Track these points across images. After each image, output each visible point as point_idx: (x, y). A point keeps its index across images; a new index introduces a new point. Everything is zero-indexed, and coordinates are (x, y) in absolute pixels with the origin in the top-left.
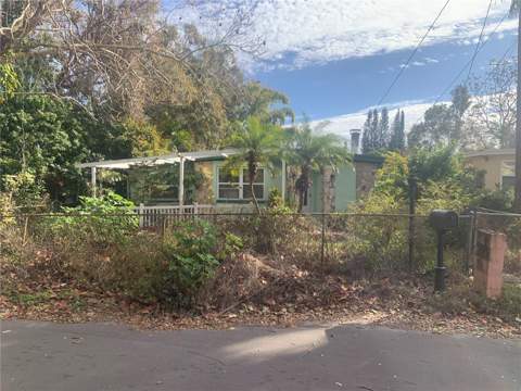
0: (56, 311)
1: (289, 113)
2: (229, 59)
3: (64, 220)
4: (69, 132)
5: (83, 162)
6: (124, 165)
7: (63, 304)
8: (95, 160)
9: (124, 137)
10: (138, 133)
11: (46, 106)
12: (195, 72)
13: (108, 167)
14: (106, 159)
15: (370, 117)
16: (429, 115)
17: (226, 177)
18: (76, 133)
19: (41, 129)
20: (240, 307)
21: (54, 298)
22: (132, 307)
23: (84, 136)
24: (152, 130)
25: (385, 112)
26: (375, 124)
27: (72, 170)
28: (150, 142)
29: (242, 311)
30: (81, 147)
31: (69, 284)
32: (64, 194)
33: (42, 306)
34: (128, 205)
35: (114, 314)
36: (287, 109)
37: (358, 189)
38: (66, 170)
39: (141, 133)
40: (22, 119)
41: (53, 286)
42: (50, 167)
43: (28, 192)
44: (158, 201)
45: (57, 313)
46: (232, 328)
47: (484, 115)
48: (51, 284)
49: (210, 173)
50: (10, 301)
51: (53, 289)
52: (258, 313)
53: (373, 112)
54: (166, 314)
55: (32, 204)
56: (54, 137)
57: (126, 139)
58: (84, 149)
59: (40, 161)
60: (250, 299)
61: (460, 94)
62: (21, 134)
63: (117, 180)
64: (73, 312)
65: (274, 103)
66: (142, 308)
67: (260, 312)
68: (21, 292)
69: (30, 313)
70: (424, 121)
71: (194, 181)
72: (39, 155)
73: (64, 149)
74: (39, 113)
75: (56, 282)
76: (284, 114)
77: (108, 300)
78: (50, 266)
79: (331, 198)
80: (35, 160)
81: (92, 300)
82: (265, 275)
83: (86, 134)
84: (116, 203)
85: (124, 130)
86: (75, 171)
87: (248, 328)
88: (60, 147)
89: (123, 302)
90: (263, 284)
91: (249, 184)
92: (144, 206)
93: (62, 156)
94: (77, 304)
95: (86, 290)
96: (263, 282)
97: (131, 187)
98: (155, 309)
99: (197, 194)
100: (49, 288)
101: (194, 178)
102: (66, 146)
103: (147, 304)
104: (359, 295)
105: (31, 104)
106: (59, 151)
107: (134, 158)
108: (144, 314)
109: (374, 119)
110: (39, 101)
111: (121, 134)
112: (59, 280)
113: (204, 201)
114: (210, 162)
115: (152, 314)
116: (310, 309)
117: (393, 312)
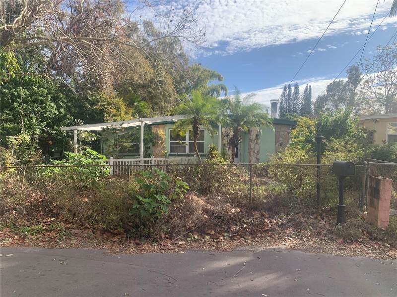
0: (47, 239)
1: (223, 88)
2: (177, 47)
3: (53, 170)
4: (57, 104)
5: (67, 125)
6: (98, 128)
7: (53, 234)
8: (77, 124)
9: (98, 107)
10: (109, 104)
11: (39, 84)
12: (152, 57)
13: (86, 130)
14: (85, 123)
15: (285, 90)
16: (330, 88)
17: (175, 136)
18: (62, 104)
19: (36, 101)
20: (187, 236)
21: (46, 230)
22: (105, 236)
23: (67, 106)
24: (120, 101)
25: (296, 86)
26: (289, 95)
27: (59, 132)
28: (118, 110)
29: (189, 239)
30: (66, 115)
31: (56, 219)
32: (53, 150)
33: (37, 236)
34: (102, 159)
35: (91, 241)
36: (222, 85)
37: (277, 145)
38: (54, 132)
39: (111, 104)
40: (21, 94)
41: (45, 221)
42: (42, 130)
43: (26, 149)
44: (125, 156)
45: (48, 241)
46: (182, 252)
47: (372, 88)
48: (43, 219)
49: (164, 133)
50: (12, 232)
51: (45, 222)
52: (201, 240)
53: (287, 86)
54: (131, 241)
55: (29, 158)
56: (45, 107)
57: (100, 108)
58: (68, 116)
59: (35, 125)
60: (195, 230)
61: (354, 72)
62: (20, 105)
63: (93, 139)
64: (60, 240)
65: (212, 80)
66: (113, 237)
67: (203, 240)
68: (20, 225)
69: (28, 241)
70: (326, 93)
71: (151, 140)
72: (34, 121)
73: (53, 116)
74: (34, 89)
75: (47, 217)
76: (220, 89)
77: (87, 231)
78: (42, 205)
79: (256, 152)
80: (31, 125)
81: (74, 231)
82: (206, 211)
83: (70, 104)
84: (92, 157)
85: (98, 102)
86: (61, 133)
87: (193, 252)
88: (50, 114)
89: (98, 232)
90: (205, 218)
91: (193, 141)
92: (114, 159)
93: (51, 121)
94: (63, 234)
95: (70, 223)
96: (205, 216)
97: (104, 144)
98: (122, 237)
99: (153, 149)
100: (42, 222)
101: (152, 137)
102: (54, 114)
103: (117, 234)
104: (279, 227)
105: (28, 82)
106: (49, 118)
107: (106, 122)
108: (114, 241)
109: (289, 92)
110: (34, 80)
111: (96, 105)
112: (49, 216)
113: (160, 155)
114: (164, 125)
115: (120, 241)
116: (242, 237)
117: (305, 239)
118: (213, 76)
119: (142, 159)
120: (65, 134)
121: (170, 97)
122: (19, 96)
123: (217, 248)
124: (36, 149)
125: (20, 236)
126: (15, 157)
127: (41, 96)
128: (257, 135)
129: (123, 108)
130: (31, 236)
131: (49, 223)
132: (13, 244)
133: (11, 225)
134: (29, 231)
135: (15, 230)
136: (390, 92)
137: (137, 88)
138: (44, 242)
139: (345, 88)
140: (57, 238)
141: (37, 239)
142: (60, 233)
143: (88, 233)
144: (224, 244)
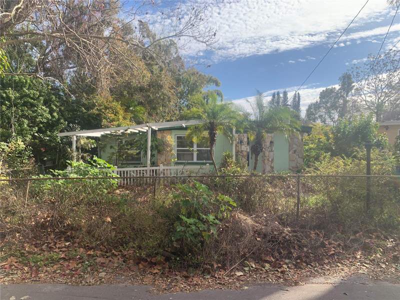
0: (68, 272)
4: (49, 106)
5: (62, 131)
6: (98, 134)
7: (73, 265)
8: (72, 130)
9: (95, 111)
10: (106, 108)
11: (30, 85)
13: (84, 136)
14: (82, 129)
16: (323, 95)
17: (181, 142)
18: (55, 108)
19: (25, 104)
20: (243, 265)
21: (64, 258)
22: (141, 266)
23: (60, 109)
24: (117, 105)
26: (278, 102)
27: (53, 139)
28: (115, 115)
29: (247, 269)
30: (59, 119)
31: (74, 243)
32: (45, 159)
33: (52, 267)
34: (110, 168)
35: (125, 274)
36: (218, 91)
37: (291, 153)
38: (48, 138)
39: (108, 108)
40: (11, 96)
41: (58, 246)
42: (33, 136)
43: (18, 157)
44: (129, 164)
45: (69, 274)
46: (246, 288)
47: (363, 96)
48: (56, 243)
49: (171, 139)
50: (20, 262)
51: (59, 248)
52: (261, 270)
53: (276, 93)
54: (177, 273)
55: (21, 167)
56: (37, 111)
57: (97, 112)
58: (62, 121)
59: (26, 130)
60: (250, 257)
61: (346, 80)
62: (9, 108)
63: (93, 146)
64: (84, 273)
65: (209, 85)
66: (151, 267)
67: (263, 269)
68: (28, 252)
69: (43, 275)
70: (319, 100)
71: (157, 147)
72: (26, 126)
73: (45, 121)
74: (24, 91)
75: (60, 241)
76: (216, 94)
77: (116, 260)
78: (51, 225)
79: (270, 160)
80: (22, 130)
81: (100, 259)
83: (63, 108)
84: (99, 166)
85: (94, 105)
86: (55, 139)
87: (259, 286)
88: (42, 119)
89: (131, 261)
90: (258, 241)
91: (209, 149)
92: (118, 168)
93: (43, 126)
94: (87, 264)
95: (90, 249)
96: (258, 239)
97: (102, 151)
98: (164, 268)
99: (159, 157)
100: (55, 248)
101: (157, 144)
102: (47, 118)
103: (155, 263)
104: (343, 249)
105: (17, 83)
106: (41, 123)
107: (103, 128)
108: (154, 274)
109: (277, 99)
110: (24, 81)
111: (93, 109)
112: (63, 239)
113: (165, 163)
114: (170, 131)
115: (162, 273)
116: (307, 265)
117: (384, 266)
118: (210, 80)
119: (149, 168)
120: (59, 140)
121: (170, 101)
122: (8, 99)
123: (285, 280)
124: (30, 157)
125: (31, 268)
126: (7, 166)
127: (32, 98)
128: (271, 142)
129: (121, 112)
130: (45, 268)
131: (64, 249)
132: (24, 279)
133: (18, 253)
134: (41, 260)
135: (23, 260)
136: (380, 101)
137: (134, 91)
138: (64, 275)
139: (338, 95)
140: (79, 269)
141: (55, 272)
142: (82, 262)
143: (118, 263)
144: (291, 274)
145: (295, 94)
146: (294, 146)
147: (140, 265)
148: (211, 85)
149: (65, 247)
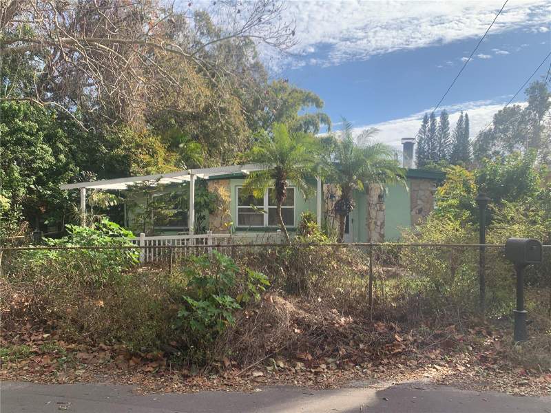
0: (38, 368)
1: (325, 120)
2: (249, 53)
3: (47, 254)
4: (53, 146)
5: (70, 182)
6: (120, 185)
7: (46, 360)
8: (85, 179)
9: (120, 151)
10: (138, 146)
11: (25, 114)
12: (208, 70)
13: (101, 188)
14: (99, 178)
15: (425, 121)
16: (499, 119)
17: (247, 198)
18: (61, 147)
19: (19, 142)
20: (267, 363)
21: (36, 353)
22: (132, 363)
23: (70, 150)
24: (155, 142)
25: (444, 116)
26: (432, 130)
27: (57, 193)
28: (152, 156)
29: (270, 368)
30: (67, 164)
31: (53, 335)
32: (46, 222)
33: (19, 362)
34: (126, 236)
35: (109, 372)
36: (322, 114)
37: (414, 213)
38: (49, 192)
39: (141, 146)
41: (33, 338)
42: (29, 189)
43: (2, 219)
45: (38, 371)
46: (258, 390)
48: (31, 334)
49: (227, 194)
51: (34, 341)
52: (290, 370)
53: (429, 116)
54: (175, 372)
55: (7, 234)
56: (34, 152)
57: (123, 153)
58: (71, 166)
59: (17, 181)
60: (280, 353)
61: (537, 92)
63: (112, 204)
64: (58, 370)
65: (306, 107)
66: (145, 365)
67: (293, 369)
69: (6, 372)
70: (493, 127)
71: (207, 205)
72: (16, 175)
73: (46, 166)
74: (16, 123)
75: (37, 332)
76: (319, 121)
77: (102, 355)
78: (29, 313)
79: (379, 223)
80: (11, 181)
81: (81, 354)
82: (298, 322)
83: (74, 147)
84: (111, 233)
85: (120, 142)
86: (60, 193)
87: (277, 389)
88: (42, 164)
89: (121, 357)
90: (295, 333)
91: (276, 207)
92: (146, 236)
93: (44, 175)
94: (64, 360)
95: (74, 342)
96: (296, 331)
97: (130, 212)
98: (160, 366)
99: (211, 220)
100: (29, 340)
101: (207, 200)
102: (49, 163)
103: (151, 359)
104: (418, 347)
105: (6, 112)
106: (41, 169)
107: (133, 176)
108: (146, 372)
109: (432, 125)
110: (17, 108)
111: (118, 148)
112: (41, 330)
113: (221, 229)
114: (228, 181)
115: (157, 372)
116: (356, 365)
117: (462, 368)
118: (308, 99)
119: (192, 236)
120: (66, 195)
121: (238, 134)
123: (316, 383)
124: (20, 221)
127: (27, 134)
128: (380, 197)
129: (162, 153)
130: (10, 364)
131: (40, 342)
134: (7, 354)
137: (184, 120)
138: (32, 372)
139: (524, 118)
140: (53, 366)
141: (21, 369)
142: (59, 357)
143: (104, 358)
144: (328, 376)
145: (462, 116)
146: (419, 202)
147: (131, 361)
148: (308, 106)
149: (42, 340)
